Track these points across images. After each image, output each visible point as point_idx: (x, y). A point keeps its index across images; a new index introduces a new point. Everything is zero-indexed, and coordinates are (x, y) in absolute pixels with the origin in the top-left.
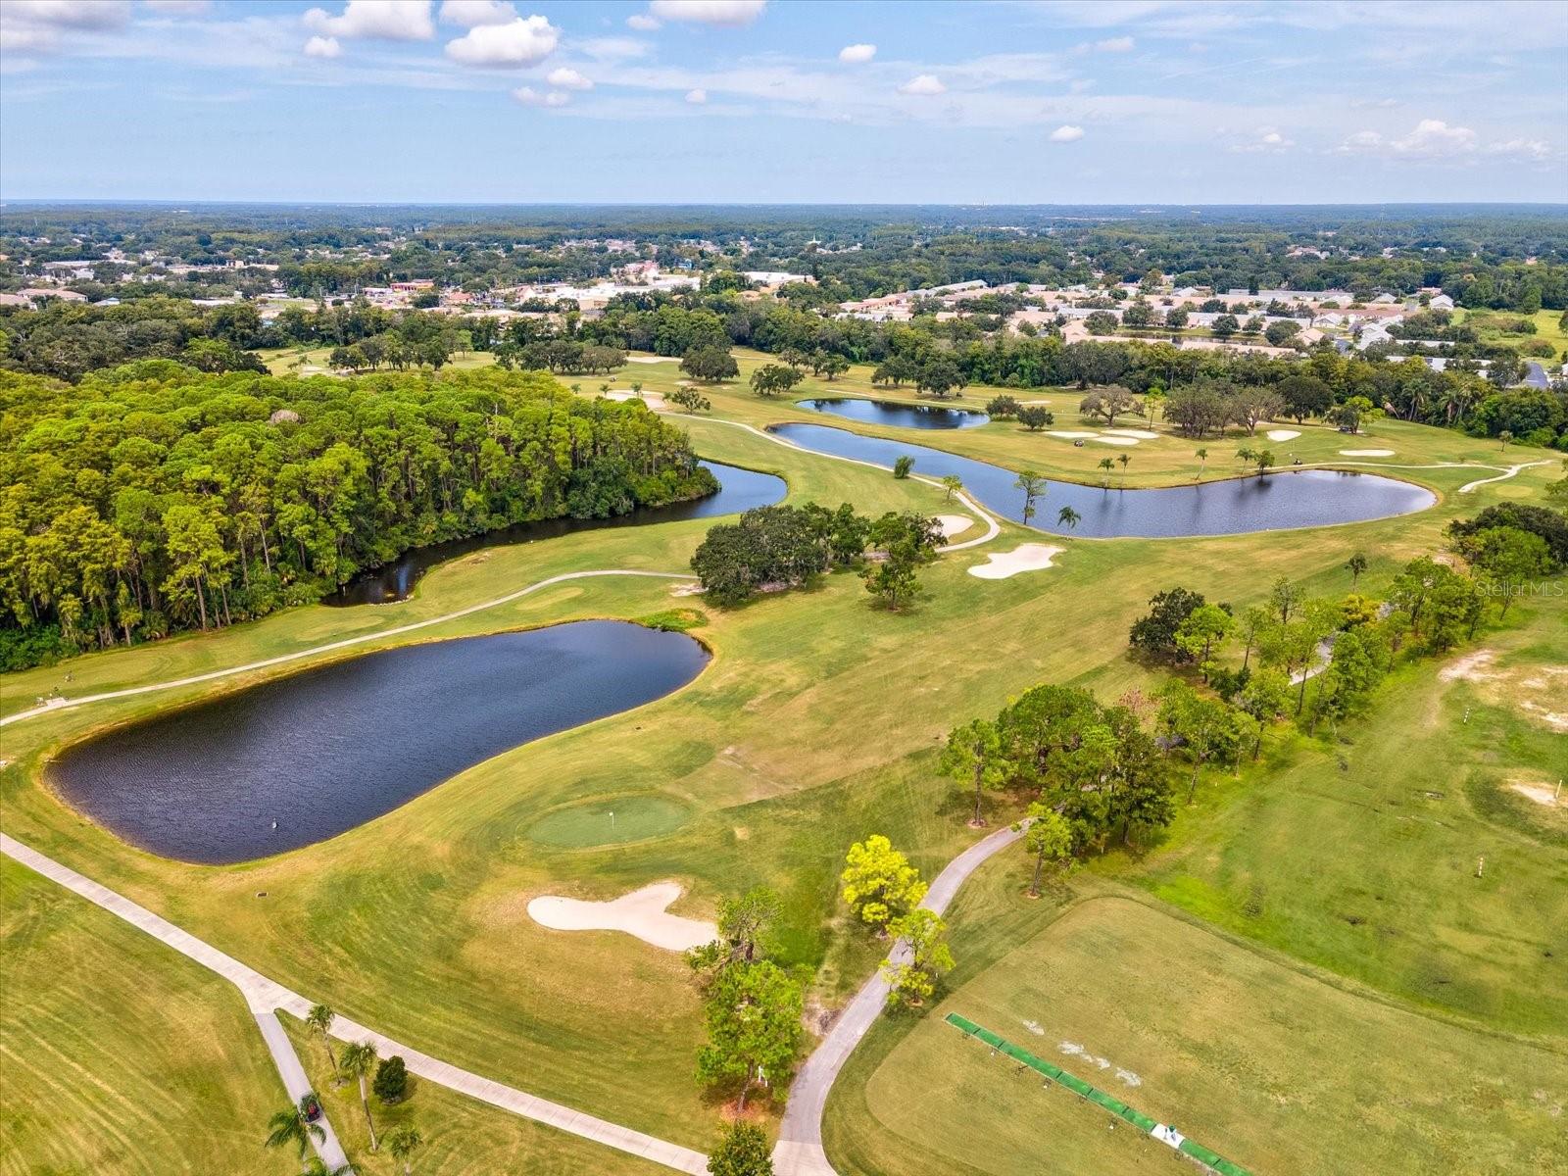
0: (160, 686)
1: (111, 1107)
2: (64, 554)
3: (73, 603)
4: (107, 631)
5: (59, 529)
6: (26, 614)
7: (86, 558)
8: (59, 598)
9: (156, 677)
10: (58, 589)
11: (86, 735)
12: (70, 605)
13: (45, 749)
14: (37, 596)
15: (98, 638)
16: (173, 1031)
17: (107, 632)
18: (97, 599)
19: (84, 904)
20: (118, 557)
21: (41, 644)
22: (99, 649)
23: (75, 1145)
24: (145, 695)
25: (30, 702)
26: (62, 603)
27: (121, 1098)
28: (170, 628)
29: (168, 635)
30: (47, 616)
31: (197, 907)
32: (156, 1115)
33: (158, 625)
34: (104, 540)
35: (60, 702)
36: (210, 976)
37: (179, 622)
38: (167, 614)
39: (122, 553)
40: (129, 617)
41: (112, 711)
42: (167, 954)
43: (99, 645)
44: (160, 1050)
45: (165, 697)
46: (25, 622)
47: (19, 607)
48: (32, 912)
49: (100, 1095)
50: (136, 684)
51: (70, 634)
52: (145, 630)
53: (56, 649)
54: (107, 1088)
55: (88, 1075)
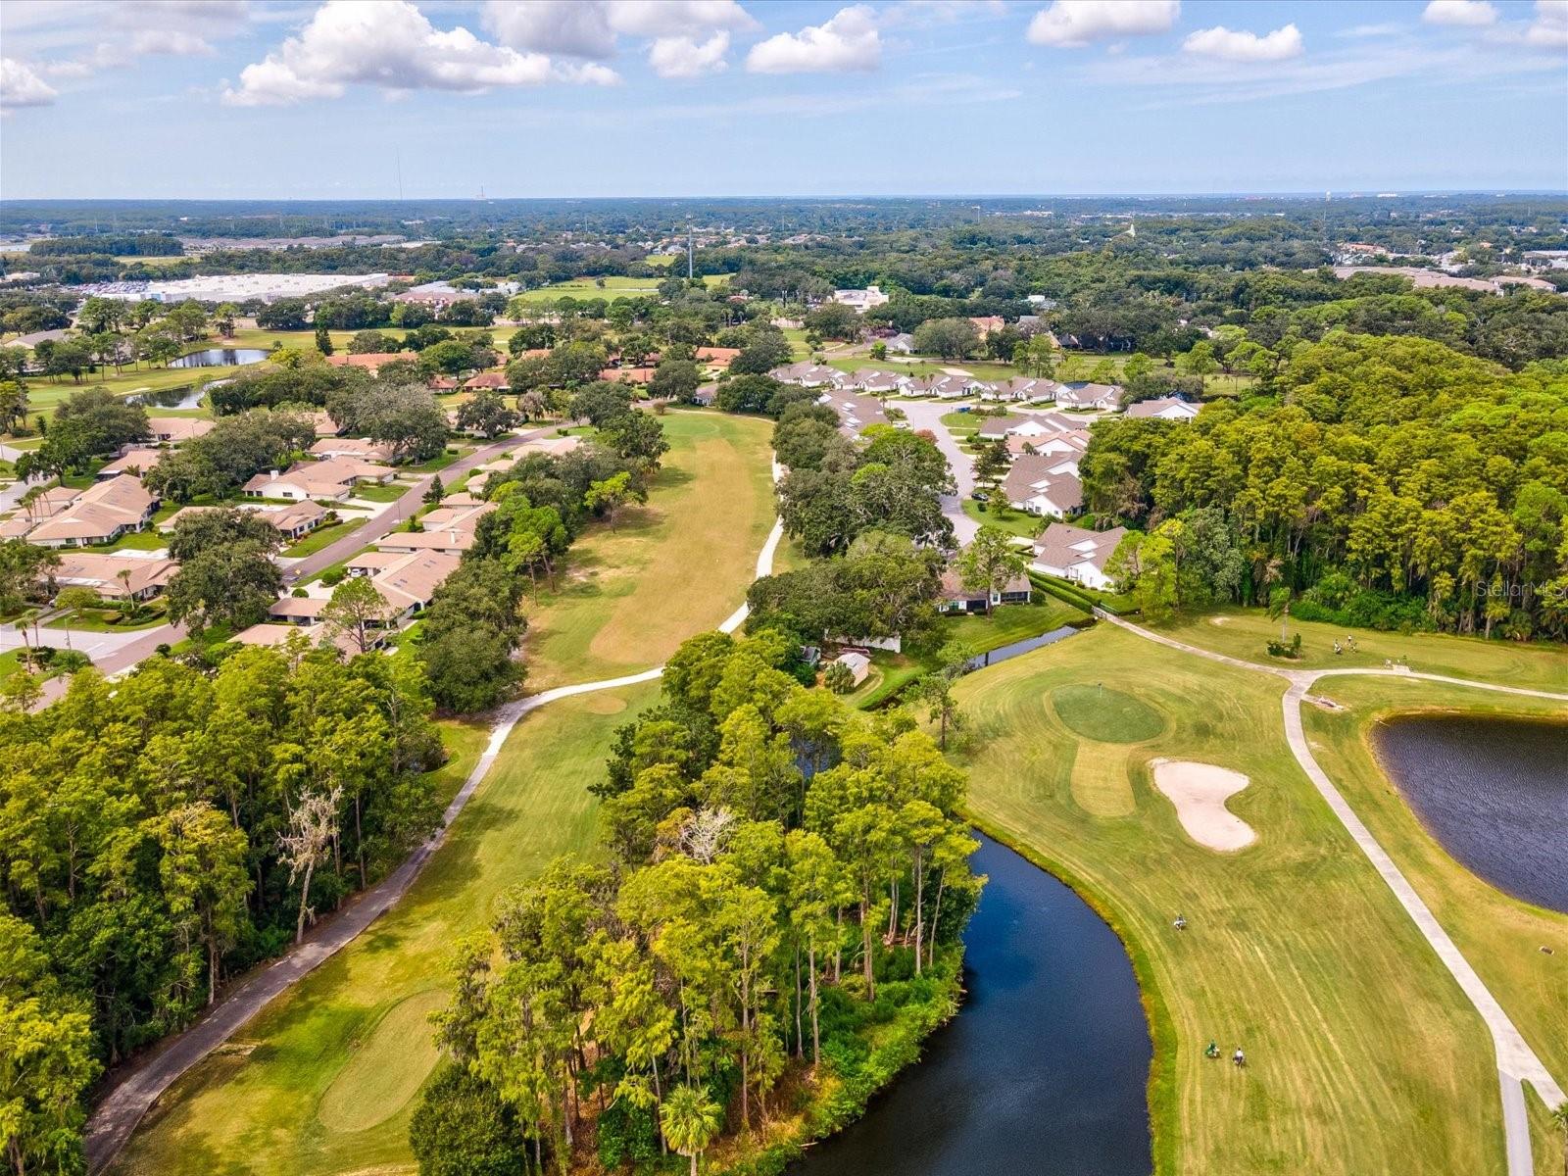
0: (1504, 689)
1: (1335, 1069)
2: (1452, 533)
3: (1448, 582)
4: (1469, 617)
5: (1459, 510)
6: (1401, 579)
7: (1473, 542)
8: (1435, 573)
9: (1502, 677)
10: (1436, 565)
11: (1417, 710)
12: (1443, 583)
13: (1379, 709)
14: (1415, 566)
15: (1458, 621)
16: (1412, 1033)
17: (1469, 618)
18: (1469, 583)
19: (1369, 867)
20: (1504, 548)
21: (1405, 611)
22: (1455, 632)
23: (1293, 1081)
24: (1485, 692)
25: (1379, 661)
26: (1437, 579)
27: (1346, 1067)
28: (1534, 633)
29: (1529, 639)
30: (1419, 587)
31: (1473, 927)
32: (1373, 1105)
33: (1522, 626)
34: (1495, 529)
35: (1404, 671)
36: (1466, 1004)
37: (1546, 630)
38: (1535, 620)
39: (1508, 544)
40: (1496, 611)
41: (1448, 696)
42: (1430, 956)
43: (1457, 629)
44: (1395, 1045)
45: (1505, 701)
46: (1397, 587)
47: (1397, 572)
48: (1322, 851)
49: (1329, 1050)
50: (1480, 678)
51: (1434, 610)
52: (1507, 628)
53: (1416, 620)
54: (1336, 1047)
55: (1325, 1026)
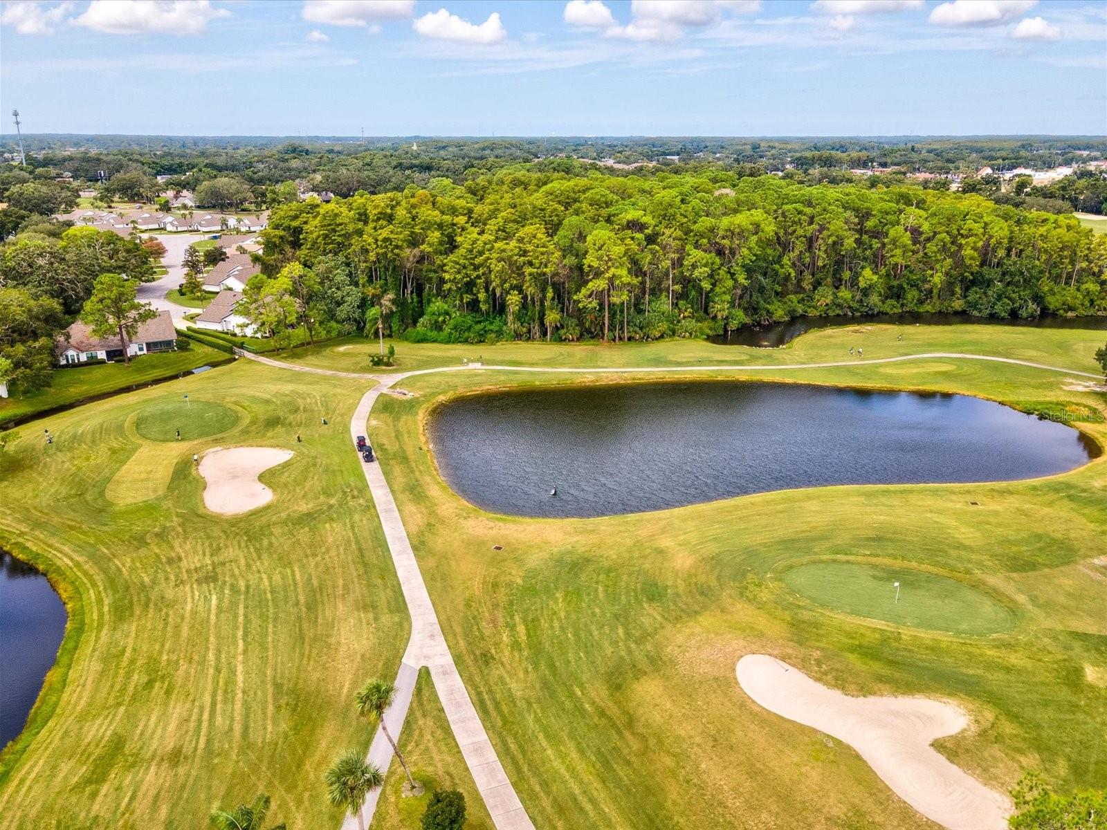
0: (547, 370)
1: (225, 701)
2: (515, 258)
3: (516, 298)
4: (536, 327)
5: (521, 240)
6: (486, 302)
7: (531, 264)
8: (508, 293)
9: (549, 362)
10: (507, 285)
11: (477, 390)
12: (514, 299)
13: (444, 392)
14: (494, 290)
15: (529, 331)
16: (329, 646)
17: (536, 329)
18: (533, 299)
20: (549, 265)
21: (491, 327)
24: (532, 373)
26: (509, 297)
27: (240, 695)
28: (582, 335)
29: (578, 340)
30: (499, 308)
31: (441, 541)
32: (246, 729)
33: (572, 331)
34: (542, 249)
35: (478, 366)
36: (399, 605)
37: (589, 331)
38: (581, 323)
39: (554, 262)
40: (552, 317)
41: (502, 378)
42: (387, 571)
43: (529, 338)
44: (305, 662)
45: (543, 377)
46: (484, 307)
47: (482, 296)
48: (333, 501)
49: (230, 682)
50: (532, 364)
51: (512, 325)
52: (562, 332)
53: (499, 334)
54: (240, 678)
55: (240, 658)
